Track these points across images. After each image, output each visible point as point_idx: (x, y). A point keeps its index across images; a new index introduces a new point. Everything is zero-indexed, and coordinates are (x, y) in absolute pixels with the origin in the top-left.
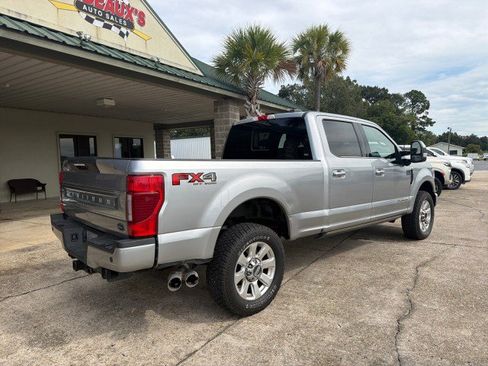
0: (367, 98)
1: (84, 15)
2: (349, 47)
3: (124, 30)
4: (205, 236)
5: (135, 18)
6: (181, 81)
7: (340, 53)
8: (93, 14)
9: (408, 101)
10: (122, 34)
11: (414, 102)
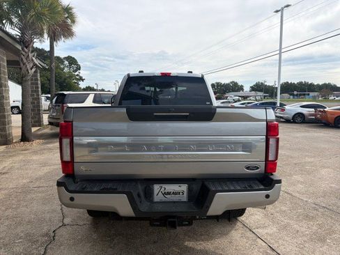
9: (66, 62)
11: (70, 64)
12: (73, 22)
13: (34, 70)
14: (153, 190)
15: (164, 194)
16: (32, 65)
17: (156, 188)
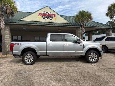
1: (43, 18)
3: (51, 19)
4: (19, 52)
5: (53, 16)
8: (45, 17)
10: (50, 19)
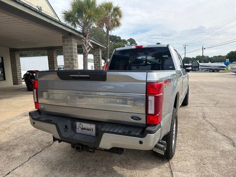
0: (112, 41)
2: (122, 15)
6: (53, 23)
7: (118, 17)
9: (129, 43)
11: (131, 44)
12: (120, 16)
13: (89, 50)
14: (76, 125)
15: (82, 129)
16: (88, 47)
17: (78, 124)
